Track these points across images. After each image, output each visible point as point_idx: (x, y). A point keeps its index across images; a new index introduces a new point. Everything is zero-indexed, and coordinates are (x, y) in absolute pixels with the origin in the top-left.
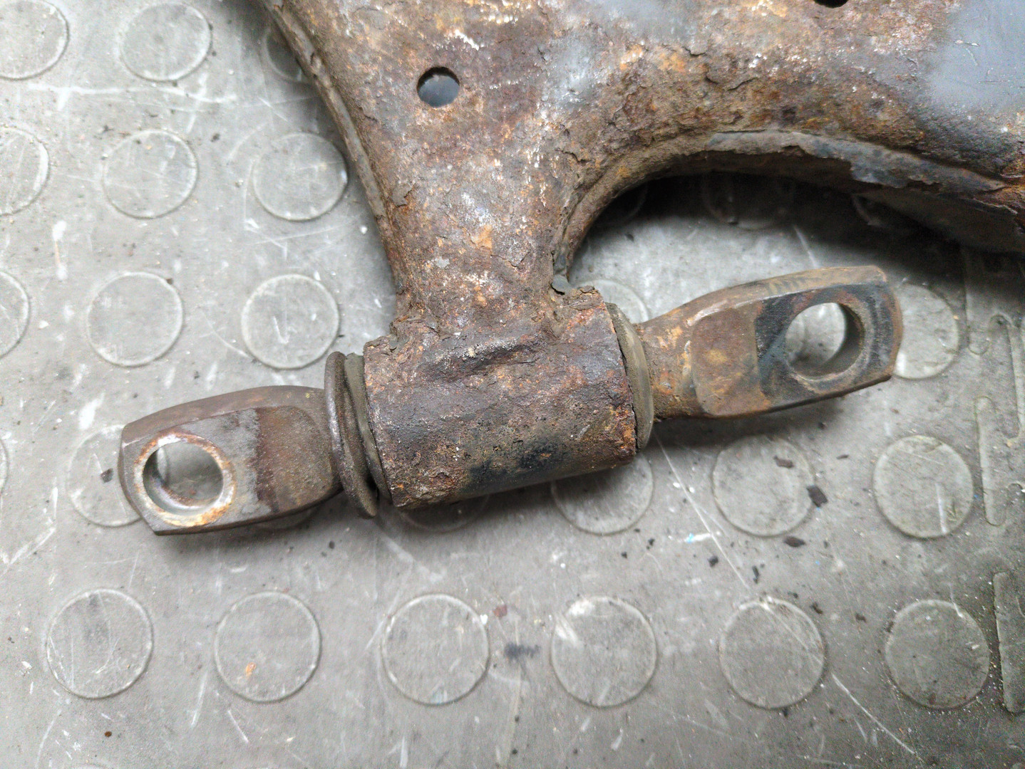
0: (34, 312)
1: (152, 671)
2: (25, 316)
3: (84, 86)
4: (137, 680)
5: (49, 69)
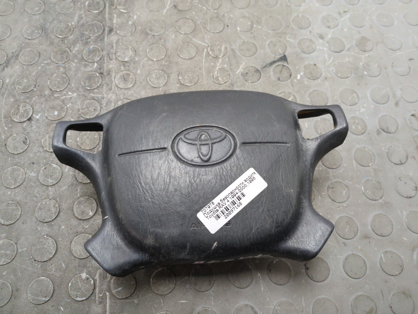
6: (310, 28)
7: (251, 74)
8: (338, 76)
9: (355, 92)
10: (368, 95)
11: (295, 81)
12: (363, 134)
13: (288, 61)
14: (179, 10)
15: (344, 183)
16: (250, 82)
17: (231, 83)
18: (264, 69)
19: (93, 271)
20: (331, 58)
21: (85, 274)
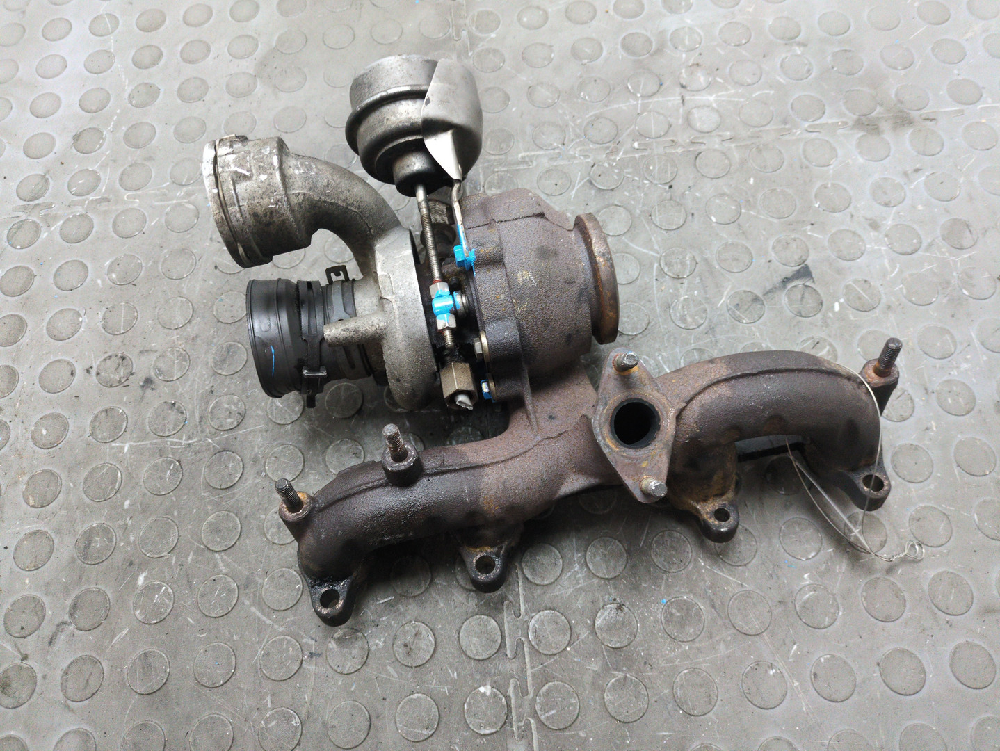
6: (851, 209)
7: (746, 307)
8: (911, 301)
9: (949, 332)
10: (974, 336)
11: (830, 314)
12: (968, 412)
13: (814, 276)
14: (599, 189)
15: (940, 509)
16: (744, 321)
17: (710, 326)
18: (770, 295)
19: (501, 682)
20: (896, 266)
21: (489, 687)
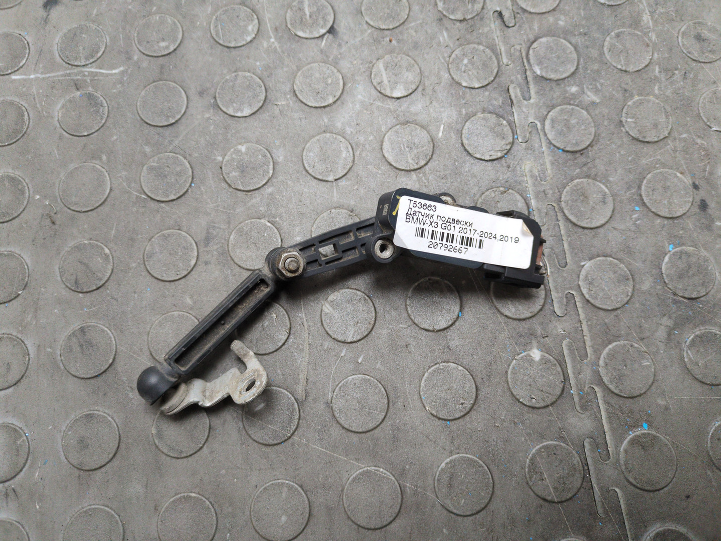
0: (31, 192)
1: (117, 360)
2: (27, 195)
3: (42, 73)
4: (111, 365)
5: (21, 67)
